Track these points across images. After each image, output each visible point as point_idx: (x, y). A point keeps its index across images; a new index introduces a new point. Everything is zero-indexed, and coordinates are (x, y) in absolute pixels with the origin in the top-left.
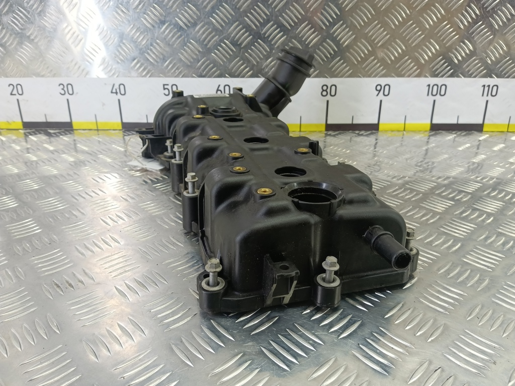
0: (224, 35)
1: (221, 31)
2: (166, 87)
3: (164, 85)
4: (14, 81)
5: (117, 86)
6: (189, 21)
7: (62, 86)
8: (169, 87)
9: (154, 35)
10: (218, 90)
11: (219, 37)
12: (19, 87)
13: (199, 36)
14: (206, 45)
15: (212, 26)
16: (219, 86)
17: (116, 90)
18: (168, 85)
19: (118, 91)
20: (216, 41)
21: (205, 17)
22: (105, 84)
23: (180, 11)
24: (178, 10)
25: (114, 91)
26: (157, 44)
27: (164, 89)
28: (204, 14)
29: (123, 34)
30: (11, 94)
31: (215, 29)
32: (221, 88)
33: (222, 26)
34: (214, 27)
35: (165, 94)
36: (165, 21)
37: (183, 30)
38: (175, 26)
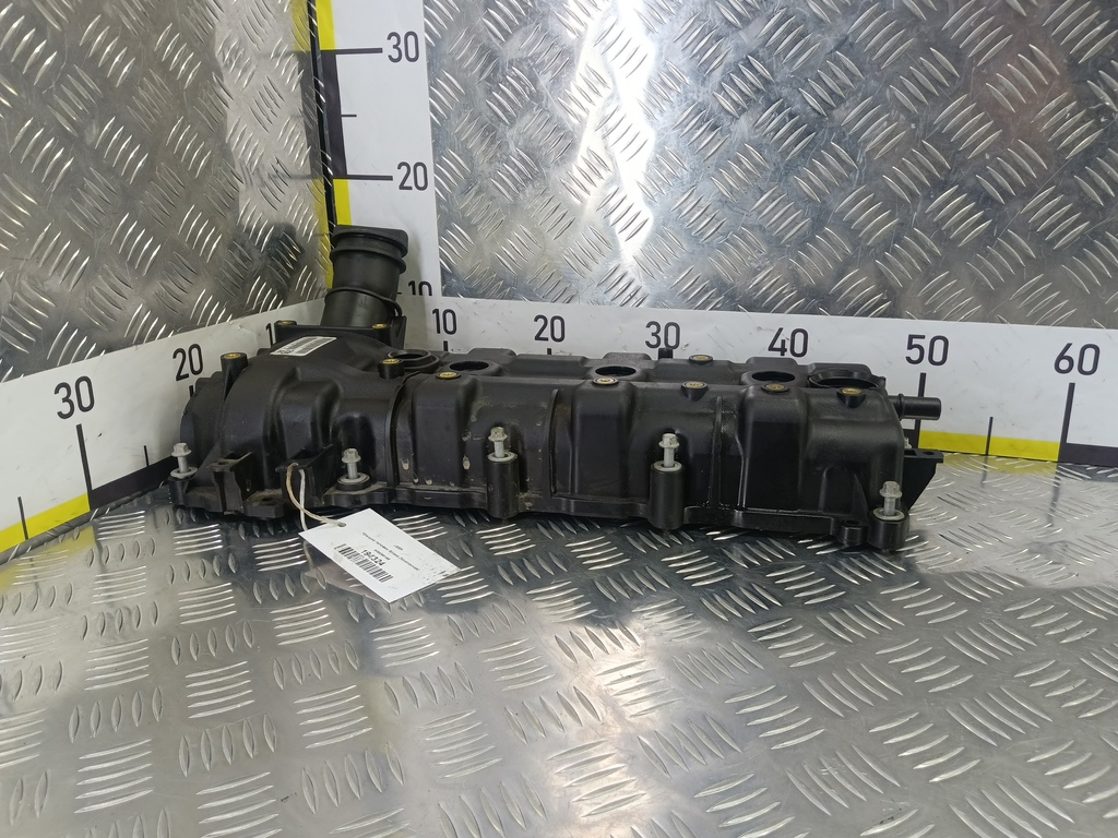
0: (1108, 220)
1: (1101, 208)
2: (915, 341)
3: (911, 337)
4: (549, 309)
5: (786, 335)
6: (1013, 183)
7: (654, 328)
8: (925, 344)
9: (912, 215)
10: (1062, 357)
11: (1093, 223)
12: (557, 322)
13: (1034, 222)
14: (1052, 242)
15: (1076, 198)
16: (1069, 346)
17: (783, 342)
18: (923, 337)
19: (788, 346)
20: (1082, 234)
21: (1061, 175)
22: (760, 328)
23: (993, 157)
24: (987, 157)
25: (778, 345)
26: (916, 238)
27: (910, 346)
28: (1059, 165)
29: (828, 213)
30: (538, 338)
31: (1085, 205)
32: (1074, 353)
33: (1105, 196)
34: (1082, 198)
35: (909, 359)
36: (946, 182)
37: (991, 206)
38: (970, 194)
